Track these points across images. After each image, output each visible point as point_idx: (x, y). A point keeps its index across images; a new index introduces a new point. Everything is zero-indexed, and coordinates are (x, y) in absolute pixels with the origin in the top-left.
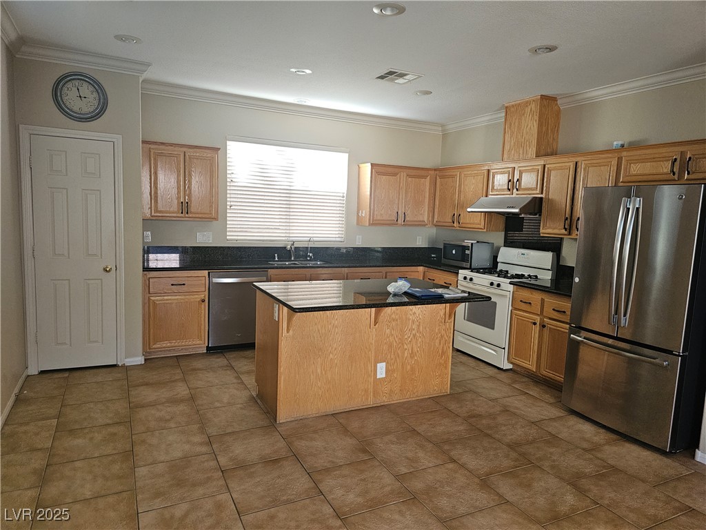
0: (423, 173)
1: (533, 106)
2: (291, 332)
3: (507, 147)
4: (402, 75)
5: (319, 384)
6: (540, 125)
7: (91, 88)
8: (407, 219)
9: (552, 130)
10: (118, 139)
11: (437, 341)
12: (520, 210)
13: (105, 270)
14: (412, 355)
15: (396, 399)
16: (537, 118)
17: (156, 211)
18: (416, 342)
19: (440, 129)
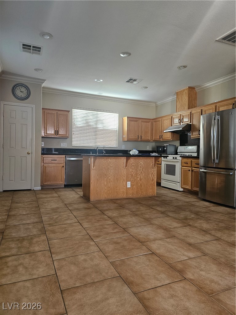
0: (148, 121)
1: (186, 91)
2: (95, 168)
3: (178, 107)
4: (135, 80)
5: (105, 188)
6: (189, 98)
7: (25, 89)
8: (142, 138)
9: (194, 100)
10: (34, 106)
11: (150, 175)
12: (182, 128)
13: (28, 154)
14: (141, 180)
15: (135, 196)
16: (187, 95)
17: (46, 134)
18: (142, 175)
19: (155, 104)
